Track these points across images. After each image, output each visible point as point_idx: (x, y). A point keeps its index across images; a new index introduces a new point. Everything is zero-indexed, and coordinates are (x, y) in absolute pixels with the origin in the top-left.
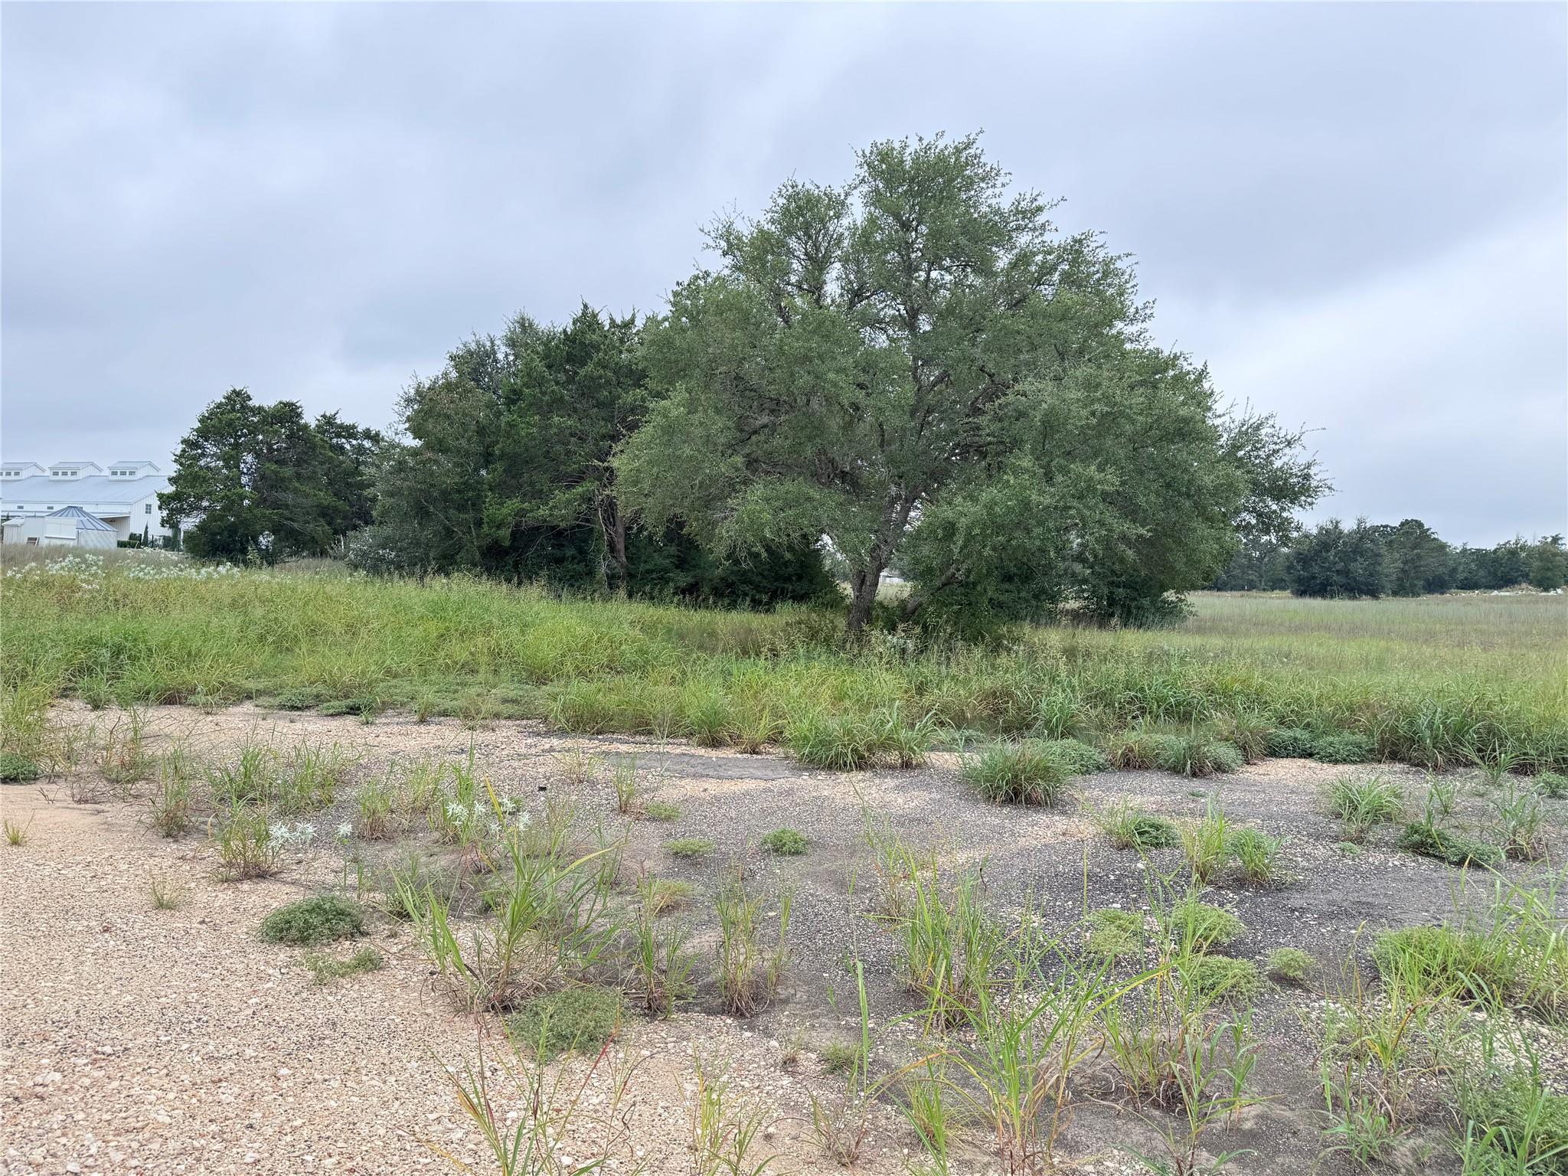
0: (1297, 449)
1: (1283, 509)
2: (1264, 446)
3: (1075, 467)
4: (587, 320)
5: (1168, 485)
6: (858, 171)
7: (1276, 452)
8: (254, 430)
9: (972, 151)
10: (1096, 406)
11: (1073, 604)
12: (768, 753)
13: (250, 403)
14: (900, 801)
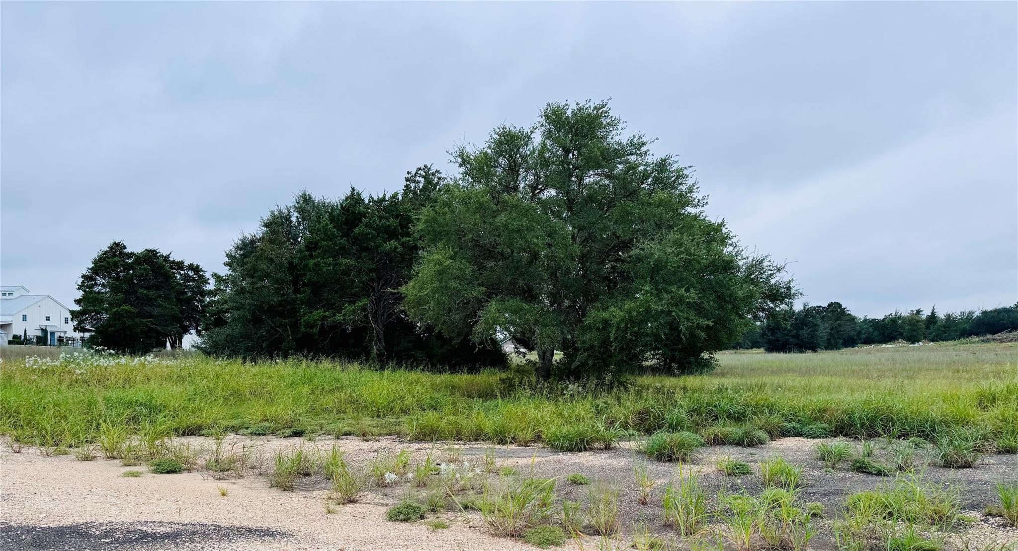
0: (783, 273)
1: (776, 305)
2: (765, 272)
3: (674, 289)
4: (354, 198)
5: (719, 297)
6: (540, 119)
7: (772, 274)
8: (128, 267)
9: (605, 109)
10: (682, 255)
11: (650, 363)
12: (533, 446)
13: (125, 251)
14: (615, 462)
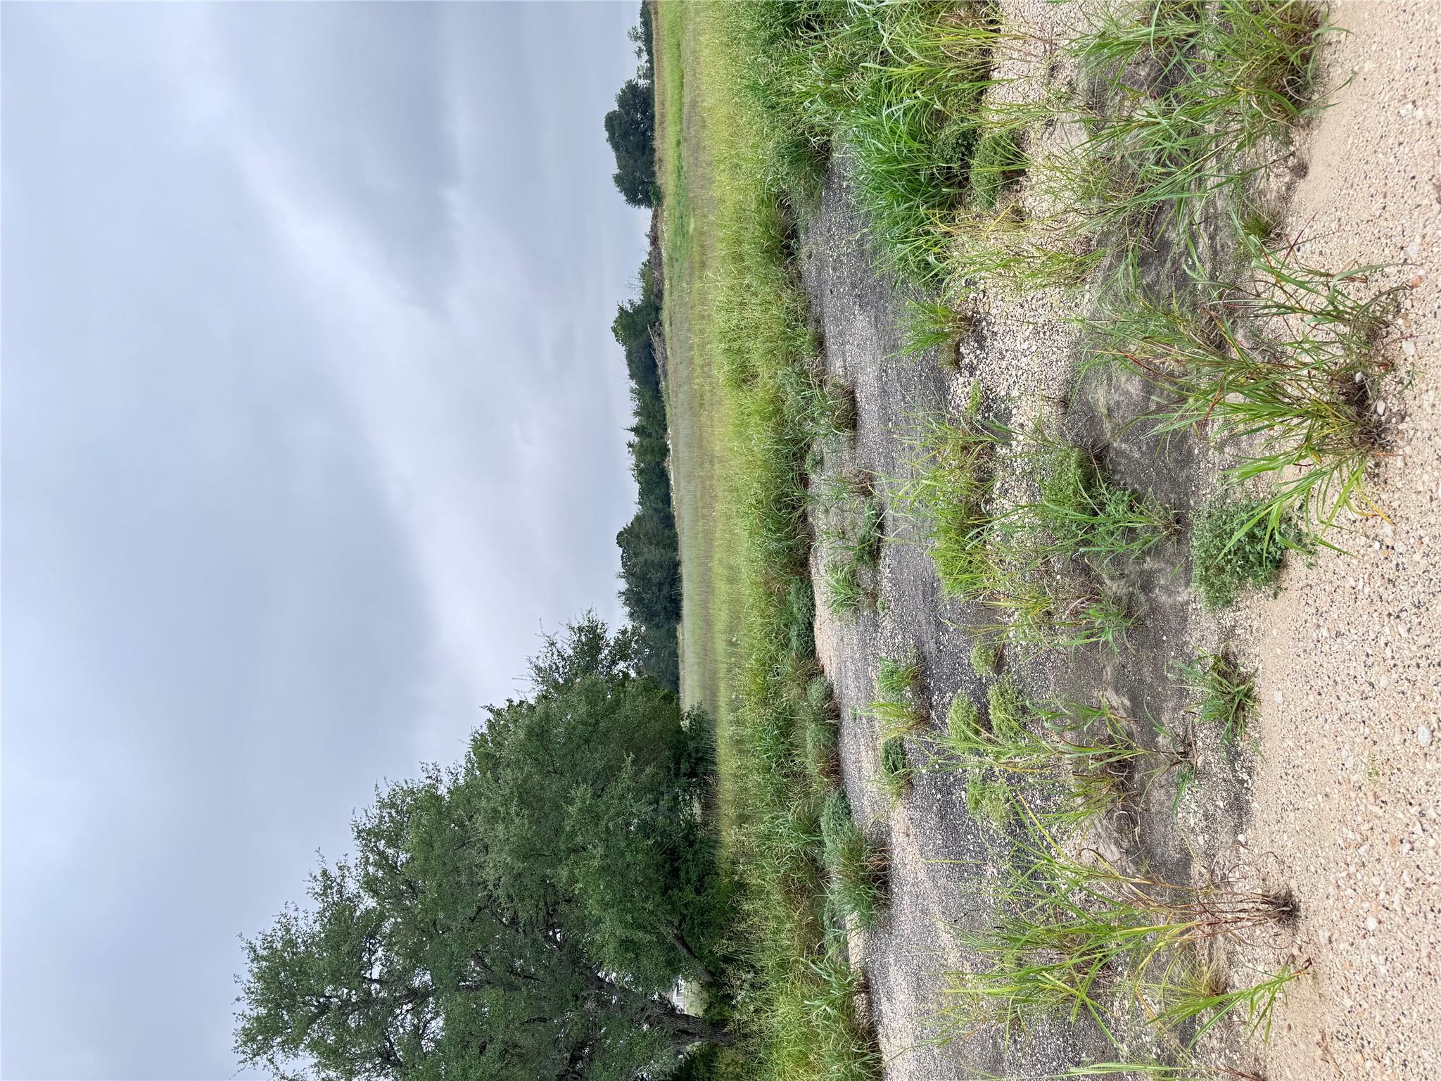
1: (608, 645)
3: (569, 825)
5: (587, 741)
6: (258, 1067)
7: (559, 654)
9: (258, 944)
10: (512, 811)
11: (697, 809)
14: (902, 997)
